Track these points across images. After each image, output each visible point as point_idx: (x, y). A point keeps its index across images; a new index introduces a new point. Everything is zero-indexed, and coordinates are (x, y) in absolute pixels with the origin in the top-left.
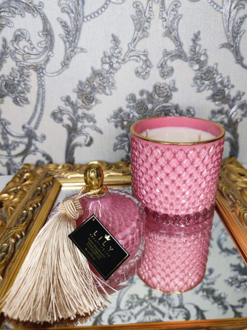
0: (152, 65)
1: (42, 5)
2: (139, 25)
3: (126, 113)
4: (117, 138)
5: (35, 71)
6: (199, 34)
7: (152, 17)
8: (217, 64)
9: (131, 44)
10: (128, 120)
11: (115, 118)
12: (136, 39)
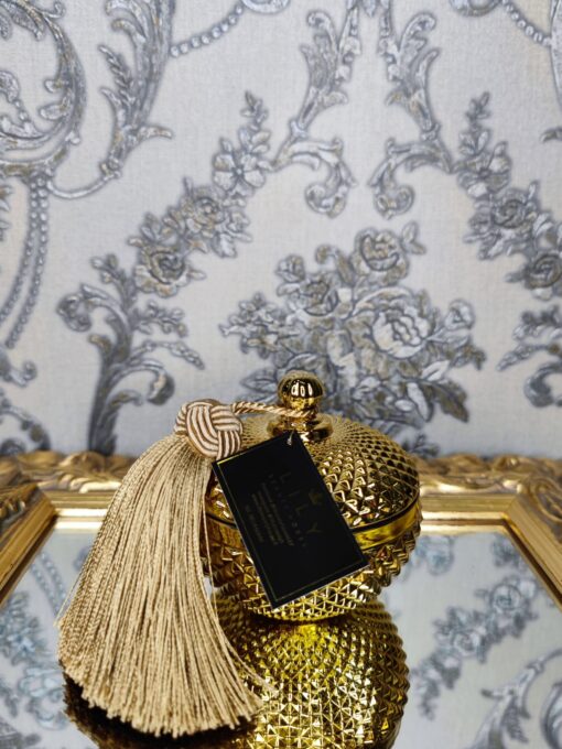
0: (353, 180)
1: (59, 11)
2: (319, 72)
3: (275, 311)
4: (244, 384)
5: (24, 182)
6: (487, 101)
7: (357, 52)
8: (536, 183)
9: (297, 120)
10: (281, 330)
11: (243, 325)
12: (310, 106)
